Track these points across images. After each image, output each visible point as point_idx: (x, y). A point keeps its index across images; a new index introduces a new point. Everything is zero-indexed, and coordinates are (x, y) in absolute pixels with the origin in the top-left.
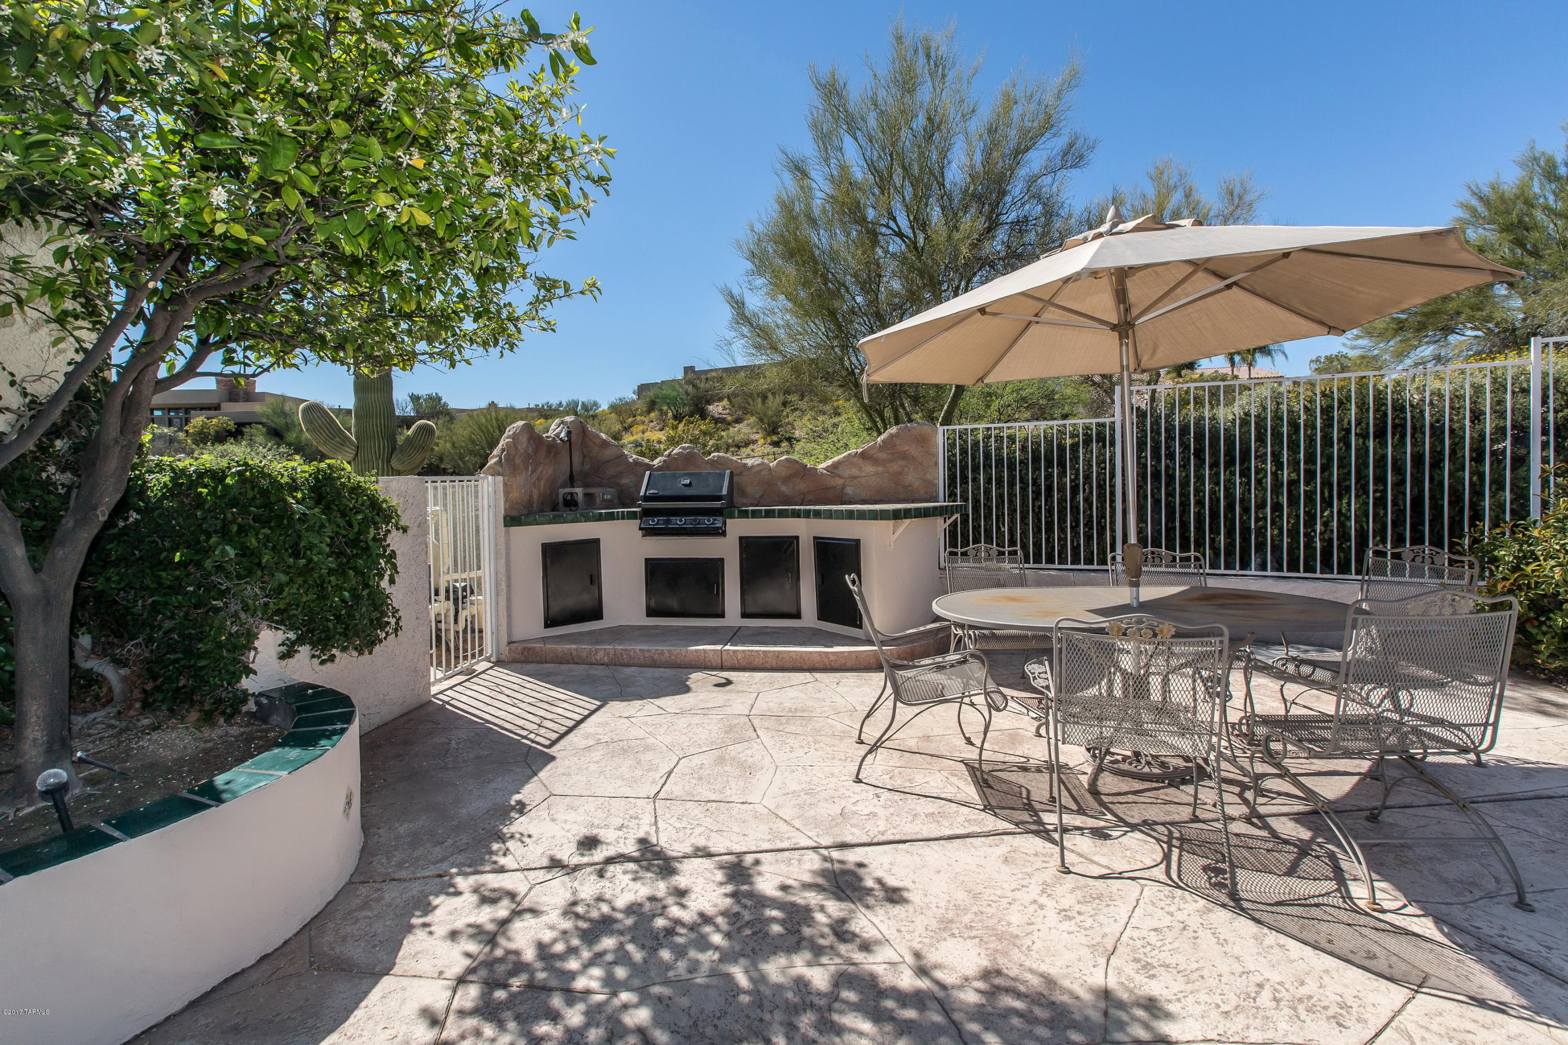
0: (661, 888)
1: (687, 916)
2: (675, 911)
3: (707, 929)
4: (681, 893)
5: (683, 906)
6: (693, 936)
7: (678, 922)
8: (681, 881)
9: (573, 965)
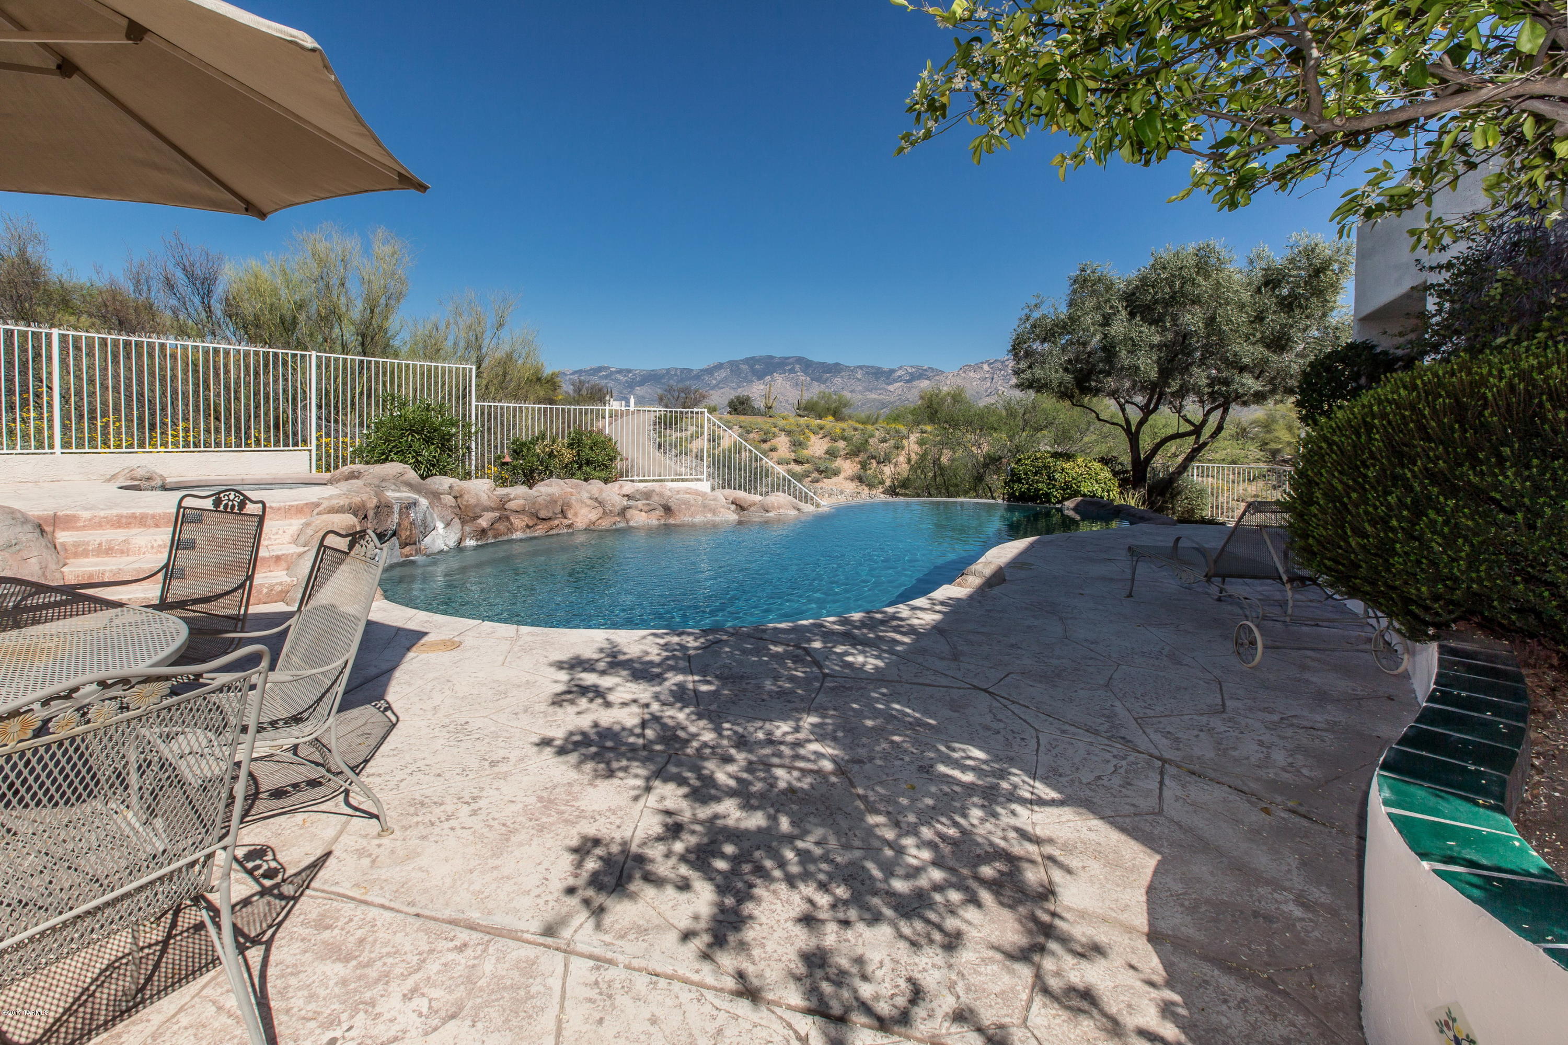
0: (831, 936)
1: (808, 890)
2: (823, 900)
3: (794, 869)
4: (808, 920)
5: (810, 901)
6: (812, 868)
7: (823, 887)
8: (802, 938)
9: (937, 875)
